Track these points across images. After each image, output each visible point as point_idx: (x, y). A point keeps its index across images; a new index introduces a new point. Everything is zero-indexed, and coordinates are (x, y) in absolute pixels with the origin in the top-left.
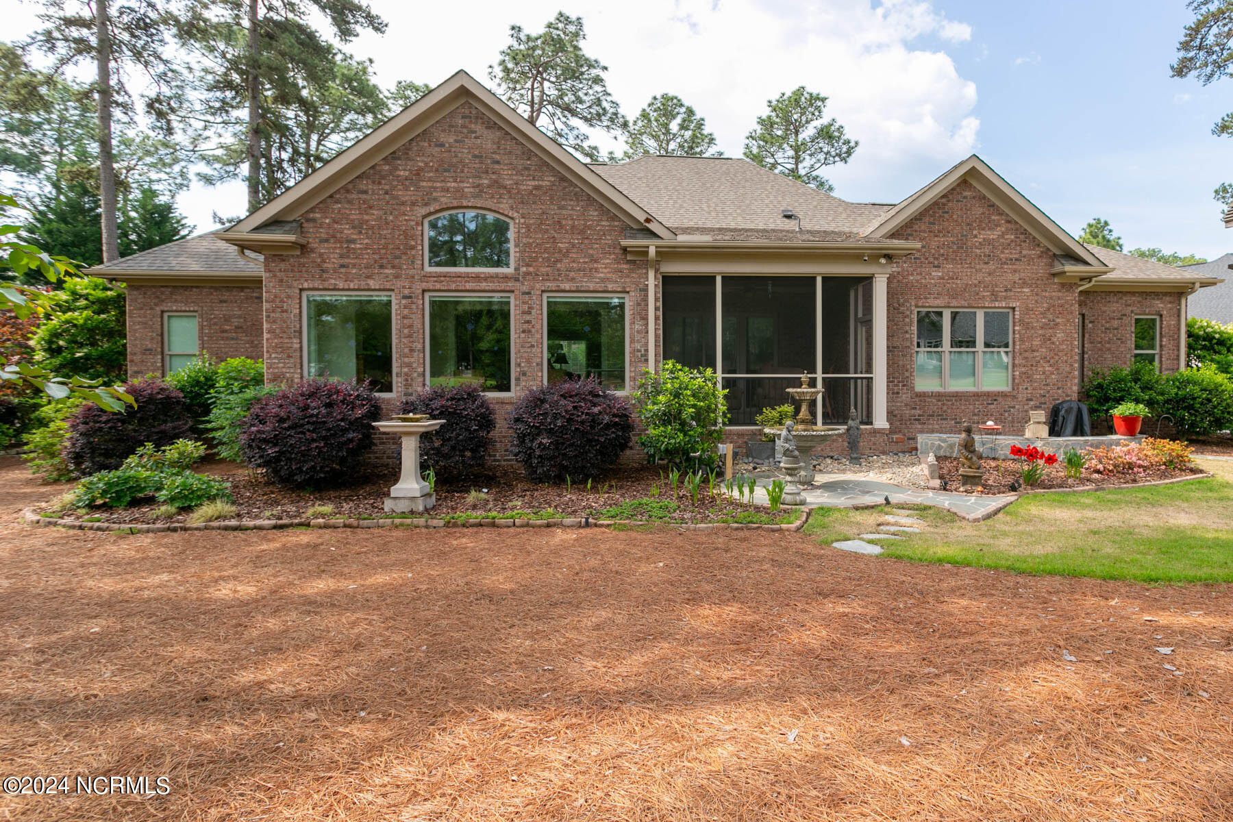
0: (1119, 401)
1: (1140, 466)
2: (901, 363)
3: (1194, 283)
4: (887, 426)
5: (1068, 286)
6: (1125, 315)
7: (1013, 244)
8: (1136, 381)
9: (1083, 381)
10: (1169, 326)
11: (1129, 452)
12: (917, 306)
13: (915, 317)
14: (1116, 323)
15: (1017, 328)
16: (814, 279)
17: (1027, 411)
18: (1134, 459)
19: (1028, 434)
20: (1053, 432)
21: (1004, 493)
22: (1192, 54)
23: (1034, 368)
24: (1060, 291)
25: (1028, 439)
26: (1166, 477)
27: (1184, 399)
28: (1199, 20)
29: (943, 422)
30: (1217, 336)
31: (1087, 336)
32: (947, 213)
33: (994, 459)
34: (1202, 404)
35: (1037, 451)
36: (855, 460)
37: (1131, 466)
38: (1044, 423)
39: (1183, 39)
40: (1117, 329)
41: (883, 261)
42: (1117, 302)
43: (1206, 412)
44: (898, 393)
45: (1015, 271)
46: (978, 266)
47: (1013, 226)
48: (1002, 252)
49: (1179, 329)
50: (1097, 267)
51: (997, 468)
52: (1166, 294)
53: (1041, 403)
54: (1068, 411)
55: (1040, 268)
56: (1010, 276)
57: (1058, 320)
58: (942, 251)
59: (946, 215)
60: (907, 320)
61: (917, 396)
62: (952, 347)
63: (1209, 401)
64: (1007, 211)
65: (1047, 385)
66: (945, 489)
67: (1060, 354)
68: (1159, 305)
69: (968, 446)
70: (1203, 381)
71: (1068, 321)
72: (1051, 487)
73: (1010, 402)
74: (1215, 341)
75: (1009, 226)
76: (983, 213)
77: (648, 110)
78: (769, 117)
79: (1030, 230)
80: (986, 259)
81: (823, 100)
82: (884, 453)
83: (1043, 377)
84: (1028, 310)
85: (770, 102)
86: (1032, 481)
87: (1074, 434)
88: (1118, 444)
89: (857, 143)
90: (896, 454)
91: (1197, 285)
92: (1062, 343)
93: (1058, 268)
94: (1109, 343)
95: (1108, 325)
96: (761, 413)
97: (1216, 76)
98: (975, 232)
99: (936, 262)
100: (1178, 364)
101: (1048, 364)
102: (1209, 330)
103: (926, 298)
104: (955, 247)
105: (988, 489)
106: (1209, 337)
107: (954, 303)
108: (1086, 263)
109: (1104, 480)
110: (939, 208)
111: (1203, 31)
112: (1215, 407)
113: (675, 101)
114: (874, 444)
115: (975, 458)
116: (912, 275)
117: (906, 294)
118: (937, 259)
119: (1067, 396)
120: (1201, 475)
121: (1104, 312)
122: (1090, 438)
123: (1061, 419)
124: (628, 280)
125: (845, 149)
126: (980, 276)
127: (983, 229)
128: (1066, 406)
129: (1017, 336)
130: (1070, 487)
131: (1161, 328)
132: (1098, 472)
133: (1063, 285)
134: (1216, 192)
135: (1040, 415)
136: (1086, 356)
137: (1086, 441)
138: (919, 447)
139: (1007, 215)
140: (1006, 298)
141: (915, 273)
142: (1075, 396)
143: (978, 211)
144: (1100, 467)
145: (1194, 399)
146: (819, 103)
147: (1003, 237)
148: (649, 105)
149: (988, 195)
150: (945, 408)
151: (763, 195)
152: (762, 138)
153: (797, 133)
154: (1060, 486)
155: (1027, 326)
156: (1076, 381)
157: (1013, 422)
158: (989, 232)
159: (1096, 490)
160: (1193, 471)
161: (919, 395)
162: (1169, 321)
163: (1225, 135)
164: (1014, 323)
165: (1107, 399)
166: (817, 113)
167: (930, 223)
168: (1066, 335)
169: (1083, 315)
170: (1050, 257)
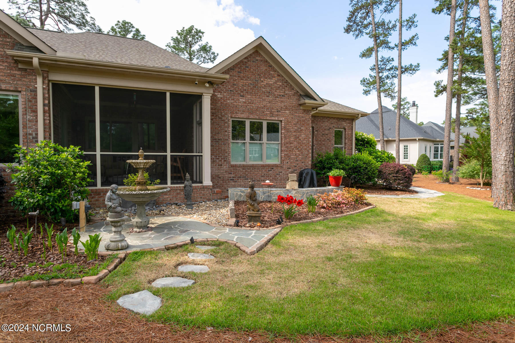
0: (330, 169)
1: (344, 203)
2: (223, 148)
3: (358, 114)
4: (211, 184)
5: (306, 111)
6: (331, 128)
7: (281, 87)
8: (337, 159)
9: (313, 159)
10: (348, 134)
11: (338, 196)
12: (231, 117)
13: (231, 123)
14: (327, 132)
15: (283, 131)
16: (165, 94)
17: (288, 174)
18: (341, 199)
19: (288, 187)
20: (301, 186)
21: (273, 226)
22: (352, 24)
23: (291, 152)
24: (303, 113)
25: (288, 190)
26: (356, 209)
27: (356, 168)
28: (355, 9)
29: (246, 180)
30: (366, 140)
31: (314, 137)
32: (248, 67)
33: (270, 202)
34: (363, 170)
35: (292, 199)
36: (190, 206)
37: (339, 204)
38: (296, 181)
39: (349, 16)
40: (327, 135)
41: (207, 85)
42: (327, 122)
43: (365, 174)
44: (221, 165)
45: (282, 102)
46: (264, 98)
47: (281, 78)
48: (276, 91)
49: (352, 136)
50: (320, 102)
51: (270, 208)
52: (347, 119)
53: (294, 170)
54: (307, 174)
55: (294, 101)
56: (279, 104)
57: (302, 128)
58: (245, 88)
59: (247, 69)
60: (226, 125)
61: (232, 167)
62: (250, 140)
63: (366, 168)
64: (278, 70)
65: (297, 161)
66: (238, 226)
67: (303, 145)
68: (345, 124)
69: (252, 197)
70: (364, 159)
71: (307, 129)
72: (300, 219)
73: (280, 170)
74: (365, 142)
75: (279, 77)
76: (266, 70)
77: (115, 27)
78: (177, 38)
79: (289, 81)
80: (268, 94)
81: (203, 33)
82: (209, 200)
83: (295, 157)
84: (288, 122)
85: (177, 31)
86: (290, 216)
87: (309, 186)
88: (332, 191)
89: (218, 54)
90: (217, 200)
91: (360, 115)
92: (304, 140)
93: (302, 101)
94: (324, 141)
95: (323, 133)
96: (127, 178)
97: (360, 36)
98: (262, 79)
99: (242, 94)
100: (352, 152)
101: (298, 150)
102: (363, 137)
103: (236, 113)
104: (252, 86)
105: (264, 224)
106: (363, 140)
107: (251, 117)
108: (315, 100)
109: (327, 212)
110: (243, 64)
111: (356, 14)
112: (369, 171)
113: (129, 24)
114: (204, 195)
115: (256, 205)
116: (229, 100)
117: (226, 110)
118: (242, 92)
119: (306, 166)
120: (371, 207)
121: (322, 126)
122: (319, 188)
123: (303, 178)
124: (19, 83)
125: (212, 56)
126: (265, 103)
127: (266, 78)
128: (306, 171)
129: (283, 135)
130: (310, 219)
131: (345, 135)
132: (324, 207)
133: (304, 110)
134: (361, 81)
135: (294, 176)
136: (314, 147)
137: (317, 190)
138: (229, 196)
139: (278, 72)
140: (277, 115)
141: (230, 99)
142: (310, 167)
143: (263, 68)
144: (325, 205)
145: (360, 167)
146: (201, 34)
147: (276, 84)
148: (116, 25)
149: (269, 60)
150: (247, 173)
151: (156, 59)
152: (174, 47)
153: (191, 47)
154: (305, 219)
155: (288, 130)
156: (310, 159)
157: (281, 180)
158: (269, 80)
159: (324, 220)
160: (368, 204)
161: (233, 166)
162: (348, 132)
163: (364, 58)
164: (282, 128)
165: (324, 168)
166: (199, 39)
167: (239, 72)
168: (306, 136)
169: (313, 127)
170: (299, 96)
